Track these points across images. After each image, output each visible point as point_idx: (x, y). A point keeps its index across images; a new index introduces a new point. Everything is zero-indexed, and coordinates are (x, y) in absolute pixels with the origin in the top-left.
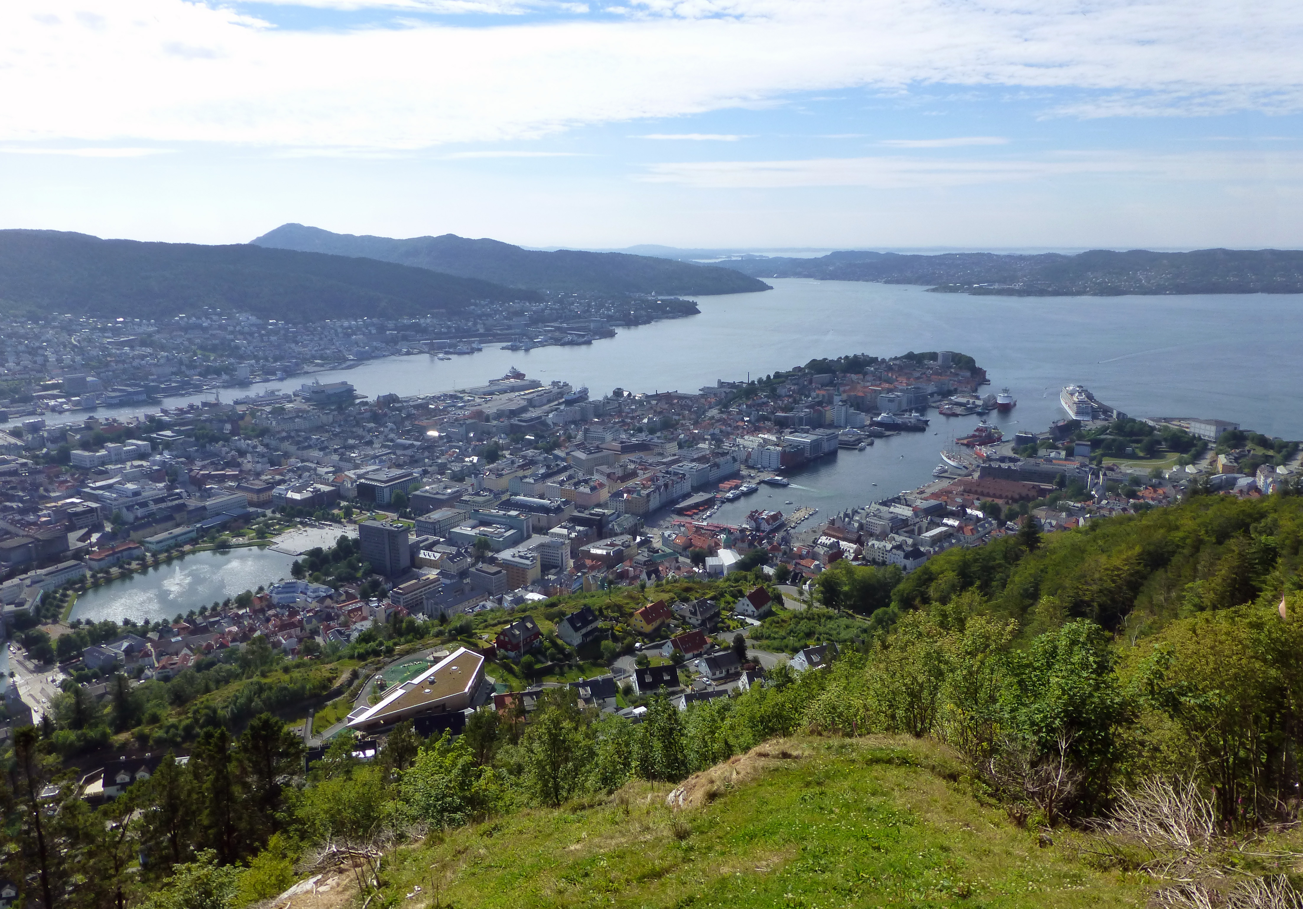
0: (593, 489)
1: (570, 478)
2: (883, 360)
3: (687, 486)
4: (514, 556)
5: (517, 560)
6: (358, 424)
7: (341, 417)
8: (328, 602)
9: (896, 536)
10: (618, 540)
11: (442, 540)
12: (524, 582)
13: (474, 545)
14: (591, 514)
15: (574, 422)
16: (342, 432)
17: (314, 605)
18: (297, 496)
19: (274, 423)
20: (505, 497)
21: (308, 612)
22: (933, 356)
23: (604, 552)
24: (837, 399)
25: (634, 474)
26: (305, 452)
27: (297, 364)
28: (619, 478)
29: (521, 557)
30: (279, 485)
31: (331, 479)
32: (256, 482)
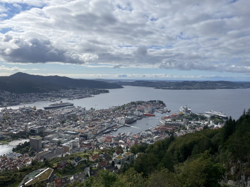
0: (85, 129)
1: (80, 127)
2: (145, 102)
3: (105, 128)
4: (66, 145)
5: (67, 145)
6: (32, 116)
7: (28, 114)
8: (21, 157)
9: (148, 138)
10: (90, 140)
11: (50, 142)
12: (68, 150)
13: (57, 143)
14: (84, 135)
15: (82, 115)
16: (28, 118)
17: (17, 158)
18: (15, 133)
19: (11, 116)
20: (65, 131)
21: (15, 160)
22: (155, 101)
23: (87, 143)
24: (136, 110)
25: (94, 126)
26: (18, 122)
27: (19, 103)
28: (91, 127)
29: (68, 145)
30: (11, 130)
31: (24, 129)
32: (6, 130)
